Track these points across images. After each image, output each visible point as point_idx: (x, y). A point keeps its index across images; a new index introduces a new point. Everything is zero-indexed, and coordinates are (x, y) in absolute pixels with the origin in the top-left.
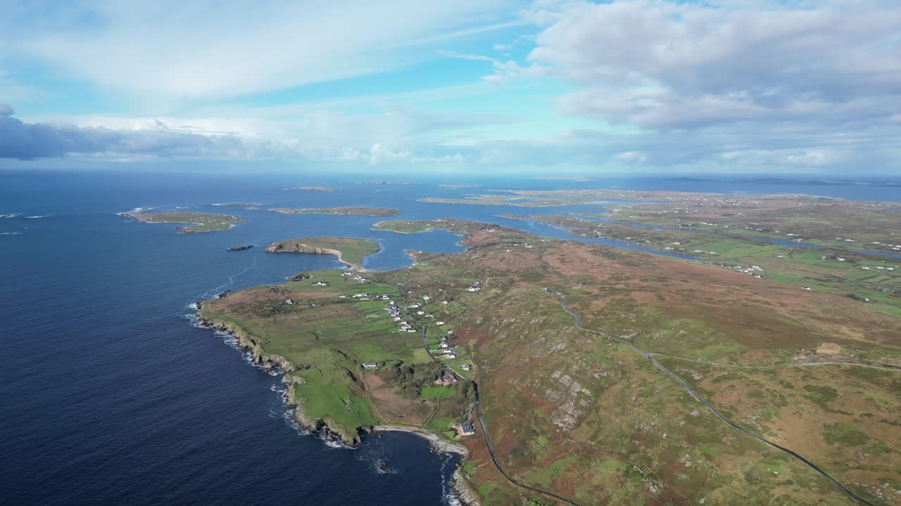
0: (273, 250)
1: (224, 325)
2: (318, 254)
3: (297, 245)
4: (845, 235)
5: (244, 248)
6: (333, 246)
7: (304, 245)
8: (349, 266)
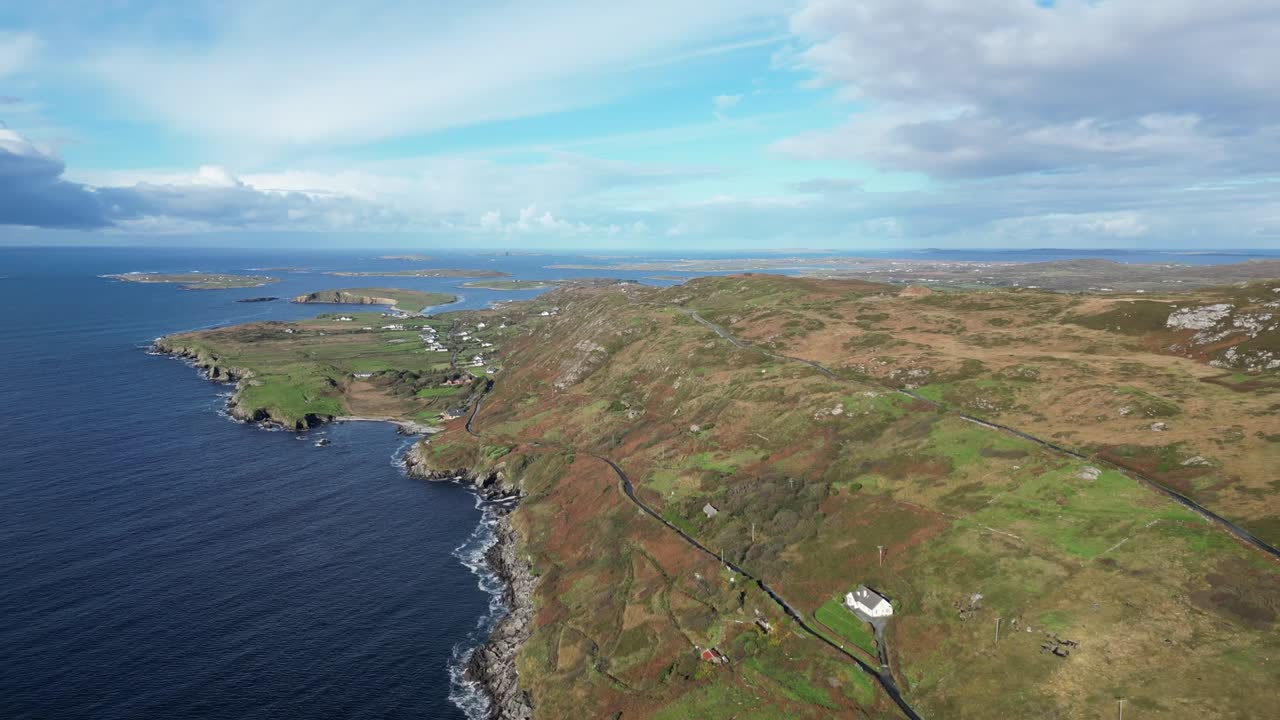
0: (304, 300)
1: (185, 350)
2: (366, 304)
3: (338, 294)
4: (1101, 285)
5: (263, 300)
6: (390, 295)
7: (347, 294)
8: (401, 313)
